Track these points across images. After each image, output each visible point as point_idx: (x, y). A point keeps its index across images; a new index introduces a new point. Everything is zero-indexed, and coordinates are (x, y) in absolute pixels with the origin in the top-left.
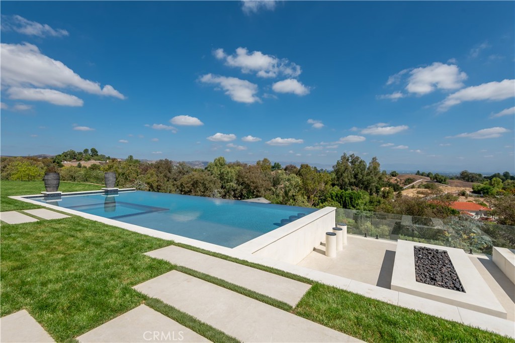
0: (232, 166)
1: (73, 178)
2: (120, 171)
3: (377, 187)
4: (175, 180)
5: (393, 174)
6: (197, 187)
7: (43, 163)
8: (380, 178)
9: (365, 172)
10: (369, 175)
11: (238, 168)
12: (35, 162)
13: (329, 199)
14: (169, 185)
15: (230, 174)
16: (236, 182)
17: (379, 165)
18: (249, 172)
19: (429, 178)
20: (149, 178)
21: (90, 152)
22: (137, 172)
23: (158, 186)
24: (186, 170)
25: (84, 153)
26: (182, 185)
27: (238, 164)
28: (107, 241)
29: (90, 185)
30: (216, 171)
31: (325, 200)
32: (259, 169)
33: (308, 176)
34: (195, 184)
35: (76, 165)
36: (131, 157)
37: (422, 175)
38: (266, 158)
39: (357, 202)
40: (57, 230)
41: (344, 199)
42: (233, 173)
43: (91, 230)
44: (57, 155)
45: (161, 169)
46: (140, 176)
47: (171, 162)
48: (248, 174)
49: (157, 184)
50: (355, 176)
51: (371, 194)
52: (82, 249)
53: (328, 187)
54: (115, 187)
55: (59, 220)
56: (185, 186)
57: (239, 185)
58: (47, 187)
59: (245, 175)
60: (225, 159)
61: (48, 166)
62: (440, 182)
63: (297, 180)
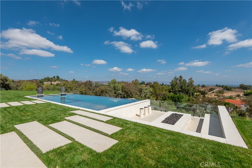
0: (120, 83)
1: (49, 89)
2: (69, 86)
3: (192, 93)
4: (93, 90)
5: (203, 86)
6: (103, 93)
7: (36, 83)
8: (194, 88)
9: (186, 85)
10: (188, 87)
11: (122, 84)
12: (32, 83)
13: (167, 98)
14: (90, 93)
15: (118, 87)
16: (121, 91)
17: (193, 81)
18: (128, 86)
19: (222, 88)
20: (81, 89)
21: (56, 77)
22: (76, 87)
23: (85, 93)
24: (99, 86)
25: (54, 78)
26: (96, 92)
27: (123, 82)
28: (58, 109)
29: (55, 92)
30: (112, 86)
31: (165, 99)
32: (133, 84)
33: (157, 88)
34: (102, 92)
35: (50, 84)
36: (74, 80)
37: (219, 86)
38: (136, 79)
39: (181, 100)
40: (43, 106)
41: (175, 99)
42: (120, 86)
43: (54, 106)
44: (41, 79)
45: (87, 85)
46: (77, 88)
47: (92, 82)
48: (127, 87)
49: (85, 92)
50: (181, 87)
51: (189, 96)
52: (50, 110)
53: (167, 93)
54: (65, 93)
55: (43, 103)
56: (98, 93)
57: (123, 92)
58: (38, 93)
59: (126, 87)
60: (116, 80)
61: (38, 84)
62: (228, 90)
63: (150, 89)
